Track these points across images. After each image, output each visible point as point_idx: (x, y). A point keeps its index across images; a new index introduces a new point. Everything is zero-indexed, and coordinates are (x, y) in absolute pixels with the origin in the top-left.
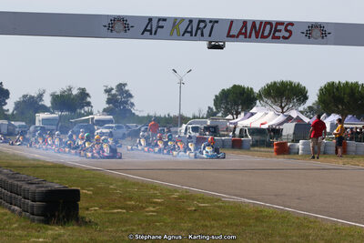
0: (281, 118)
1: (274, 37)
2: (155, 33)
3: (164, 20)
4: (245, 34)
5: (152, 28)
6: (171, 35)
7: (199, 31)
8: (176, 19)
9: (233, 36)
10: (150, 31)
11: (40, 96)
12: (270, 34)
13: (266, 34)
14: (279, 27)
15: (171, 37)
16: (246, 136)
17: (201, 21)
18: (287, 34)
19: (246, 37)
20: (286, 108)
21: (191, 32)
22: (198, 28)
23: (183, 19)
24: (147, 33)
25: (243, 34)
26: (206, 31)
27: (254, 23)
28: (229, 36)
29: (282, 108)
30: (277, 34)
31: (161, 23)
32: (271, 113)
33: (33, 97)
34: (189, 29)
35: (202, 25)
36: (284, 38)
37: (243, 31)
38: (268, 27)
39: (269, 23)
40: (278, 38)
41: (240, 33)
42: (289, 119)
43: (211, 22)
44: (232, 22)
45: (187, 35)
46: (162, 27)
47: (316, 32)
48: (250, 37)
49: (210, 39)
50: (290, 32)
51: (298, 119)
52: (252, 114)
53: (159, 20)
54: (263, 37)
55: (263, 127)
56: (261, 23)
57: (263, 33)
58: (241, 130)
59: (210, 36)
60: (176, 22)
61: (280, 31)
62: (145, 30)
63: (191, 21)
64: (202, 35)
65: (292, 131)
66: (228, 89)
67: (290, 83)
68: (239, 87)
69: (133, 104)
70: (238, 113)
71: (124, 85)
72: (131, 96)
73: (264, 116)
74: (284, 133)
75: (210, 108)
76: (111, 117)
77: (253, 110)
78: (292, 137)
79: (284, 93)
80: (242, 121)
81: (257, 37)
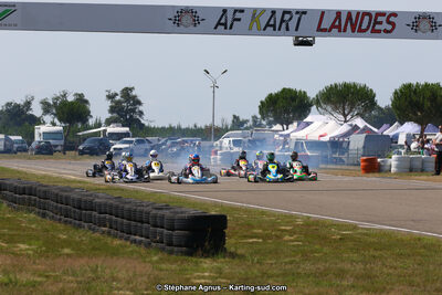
0: (345, 128)
1: (374, 31)
2: (231, 28)
3: (242, 11)
4: (339, 27)
5: (227, 21)
6: (250, 29)
7: (284, 25)
8: (255, 10)
9: (325, 30)
10: (225, 25)
11: (28, 104)
12: (368, 27)
13: (364, 27)
14: (380, 19)
15: (249, 31)
16: (304, 150)
17: (286, 12)
18: (389, 27)
19: (340, 31)
20: (349, 117)
21: (274, 26)
22: (282, 21)
23: (264, 10)
24: (221, 28)
25: (336, 27)
26: (292, 24)
27: (349, 13)
28: (319, 29)
29: (345, 116)
30: (377, 27)
31: (238, 15)
32: (332, 123)
33: (19, 106)
34: (272, 22)
35: (287, 17)
36: (386, 31)
37: (337, 23)
38: (367, 18)
39: (368, 14)
40: (379, 31)
41: (333, 26)
42: (355, 128)
43: (297, 13)
44: (323, 13)
45: (270, 29)
46: (239, 20)
47: (425, 25)
48: (345, 31)
49: (298, 34)
50: (393, 25)
51: (365, 130)
52: (308, 124)
53: (236, 11)
54: (360, 31)
55: (322, 139)
56: (358, 13)
57: (360, 26)
58: (296, 143)
59: (297, 30)
60: (256, 14)
61: (381, 23)
62: (219, 24)
63: (274, 12)
64: (287, 29)
65: (361, 144)
66: (276, 94)
67: (355, 85)
68: (290, 90)
69: (141, 113)
70: (288, 123)
71: (131, 89)
72: (139, 103)
73: (322, 126)
74: (351, 147)
75: (235, 117)
76: (128, 129)
77: (308, 119)
78: (361, 152)
79: (346, 98)
80: (295, 132)
81: (353, 31)
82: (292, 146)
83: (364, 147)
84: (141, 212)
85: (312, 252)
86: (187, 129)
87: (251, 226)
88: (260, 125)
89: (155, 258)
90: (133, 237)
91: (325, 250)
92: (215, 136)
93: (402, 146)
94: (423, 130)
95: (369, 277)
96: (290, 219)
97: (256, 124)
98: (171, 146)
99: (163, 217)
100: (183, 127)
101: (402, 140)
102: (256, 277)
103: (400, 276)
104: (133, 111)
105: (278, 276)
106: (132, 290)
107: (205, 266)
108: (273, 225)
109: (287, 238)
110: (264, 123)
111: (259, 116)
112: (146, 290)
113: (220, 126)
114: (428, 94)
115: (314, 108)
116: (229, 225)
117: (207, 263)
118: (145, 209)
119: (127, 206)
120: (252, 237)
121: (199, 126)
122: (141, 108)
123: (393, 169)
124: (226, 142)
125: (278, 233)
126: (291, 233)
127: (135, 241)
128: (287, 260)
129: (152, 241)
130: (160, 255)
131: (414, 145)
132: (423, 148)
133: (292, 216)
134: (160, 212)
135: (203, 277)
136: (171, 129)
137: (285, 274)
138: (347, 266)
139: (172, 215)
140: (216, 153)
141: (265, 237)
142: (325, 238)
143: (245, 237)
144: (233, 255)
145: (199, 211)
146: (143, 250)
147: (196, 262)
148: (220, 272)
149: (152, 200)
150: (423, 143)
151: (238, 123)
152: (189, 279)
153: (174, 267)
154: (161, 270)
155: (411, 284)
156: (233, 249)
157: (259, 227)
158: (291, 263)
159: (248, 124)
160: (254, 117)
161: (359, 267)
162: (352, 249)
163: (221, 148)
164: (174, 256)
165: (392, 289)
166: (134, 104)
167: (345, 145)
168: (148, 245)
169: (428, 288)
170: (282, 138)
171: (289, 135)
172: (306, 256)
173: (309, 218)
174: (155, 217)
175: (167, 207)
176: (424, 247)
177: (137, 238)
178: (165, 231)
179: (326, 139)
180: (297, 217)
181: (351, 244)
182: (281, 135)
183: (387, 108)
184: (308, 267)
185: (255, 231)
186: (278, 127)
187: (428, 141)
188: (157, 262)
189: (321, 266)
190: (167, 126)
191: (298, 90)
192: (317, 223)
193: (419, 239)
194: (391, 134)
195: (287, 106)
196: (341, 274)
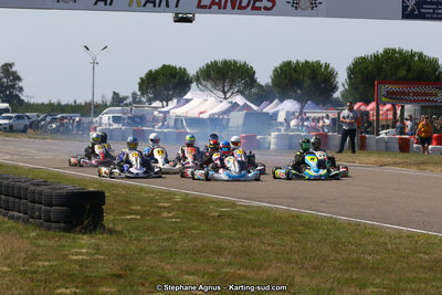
0: (224, 105)
1: (254, 8)
2: (110, 4)
4: (219, 4)
6: (129, 5)
7: (164, 2)
9: (205, 7)
10: (106, 0)
12: (248, 5)
13: (244, 3)
15: (129, 7)
16: (183, 127)
18: (269, 5)
19: (220, 8)
20: (229, 94)
21: (154, 2)
24: (101, 4)
25: (217, 4)
28: (200, 6)
29: (225, 93)
30: (257, 4)
32: (212, 100)
36: (266, 9)
37: (217, 0)
40: (259, 9)
41: (213, 3)
42: (235, 106)
45: (150, 6)
47: (305, 2)
48: (225, 8)
49: (178, 10)
50: (273, 1)
51: (245, 107)
52: (188, 101)
54: (240, 8)
55: (202, 116)
57: (240, 3)
58: (176, 120)
59: (177, 6)
61: (260, 0)
64: (167, 6)
65: (241, 121)
66: (157, 71)
67: (236, 63)
68: (169, 66)
69: (21, 89)
70: (168, 99)
71: (11, 65)
72: (19, 79)
73: (202, 103)
74: (231, 124)
75: (114, 93)
76: (6, 105)
77: (188, 96)
78: (240, 129)
79: (227, 75)
80: (175, 109)
81: (233, 8)
82: (172, 123)
83: (244, 125)
84: (20, 188)
85: (190, 229)
86: (67, 106)
87: (129, 203)
88: (140, 102)
89: (33, 234)
90: (11, 213)
91: (204, 226)
92: (95, 113)
93: (281, 123)
94: (302, 108)
95: (247, 254)
96: (169, 196)
97: (136, 100)
98: (51, 122)
99: (40, 193)
100: (63, 103)
101: (281, 118)
102: (134, 253)
103: (277, 253)
104: (13, 87)
105: (156, 253)
106: (9, 266)
107: (83, 242)
108: (151, 202)
109: (165, 214)
110: (144, 99)
111: (139, 93)
112: (23, 266)
113: (100, 102)
114: (308, 72)
115: (194, 85)
116: (107, 201)
117: (85, 239)
118: (23, 185)
119: (6, 182)
120: (131, 214)
121: (78, 102)
122: (21, 84)
123: (272, 147)
124: (105, 118)
125: (156, 210)
126: (169, 209)
127: (12, 217)
128: (165, 236)
129: (30, 217)
130: (38, 231)
131: (293, 123)
132: (303, 125)
133: (170, 193)
134: (38, 188)
135: (81, 254)
136: (51, 105)
137: (162, 251)
138: (225, 243)
139: (49, 191)
140: (95, 129)
141: (144, 214)
142: (203, 215)
143: (124, 213)
144: (111, 232)
145: (77, 187)
146: (21, 226)
147: (74, 238)
148: (97, 248)
149: (30, 177)
150: (303, 120)
151: (118, 100)
152: (66, 255)
153: (51, 243)
154: (39, 246)
155: (289, 262)
156: (111, 226)
157: (138, 204)
158: (169, 240)
159: (128, 101)
160: (134, 94)
161: (237, 244)
162: (229, 226)
163: (100, 124)
164: (51, 232)
165: (270, 266)
166: (14, 80)
167: (224, 122)
168: (26, 222)
169: (306, 265)
170: (161, 115)
171: (168, 112)
172: (184, 233)
173: (187, 194)
174: (33, 192)
175: (45, 183)
176: (303, 225)
177: (16, 214)
178: (43, 207)
179: (205, 116)
180: (175, 194)
181: (228, 221)
182: (160, 112)
183: (267, 86)
184: (185, 243)
185: (134, 208)
186: (157, 104)
187: (308, 119)
188: (35, 238)
189: (199, 243)
190: (47, 102)
191: (178, 67)
192: (196, 199)
193: (297, 217)
194: (271, 111)
195: (167, 82)
196: (219, 251)
